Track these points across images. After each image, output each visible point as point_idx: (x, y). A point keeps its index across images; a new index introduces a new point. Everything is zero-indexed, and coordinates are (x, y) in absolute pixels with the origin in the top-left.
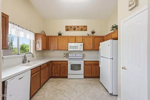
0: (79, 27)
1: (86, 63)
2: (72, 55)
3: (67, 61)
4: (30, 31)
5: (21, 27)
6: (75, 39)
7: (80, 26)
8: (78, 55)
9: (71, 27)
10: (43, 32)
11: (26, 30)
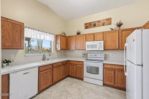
0: (100, 22)
1: (106, 66)
2: (92, 55)
3: (83, 62)
4: (50, 33)
5: (41, 31)
6: (94, 37)
7: (102, 20)
8: (99, 55)
9: (90, 24)
10: (64, 33)
11: (45, 34)
